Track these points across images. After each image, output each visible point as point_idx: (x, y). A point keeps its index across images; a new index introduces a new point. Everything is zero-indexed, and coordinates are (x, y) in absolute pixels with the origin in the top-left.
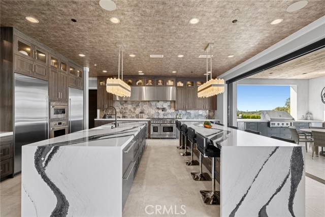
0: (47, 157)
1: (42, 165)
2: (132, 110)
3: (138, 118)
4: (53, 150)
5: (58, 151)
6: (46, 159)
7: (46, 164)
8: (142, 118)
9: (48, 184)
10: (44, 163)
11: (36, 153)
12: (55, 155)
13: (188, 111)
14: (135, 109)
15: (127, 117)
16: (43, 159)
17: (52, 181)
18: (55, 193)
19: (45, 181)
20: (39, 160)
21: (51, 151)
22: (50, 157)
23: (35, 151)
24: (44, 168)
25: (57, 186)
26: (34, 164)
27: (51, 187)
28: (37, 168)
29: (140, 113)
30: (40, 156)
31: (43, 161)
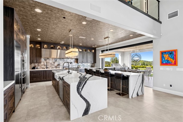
0: (82, 87)
1: (80, 90)
2: (52, 63)
3: (57, 68)
4: (85, 83)
5: (86, 83)
6: (81, 88)
7: (82, 90)
8: (59, 68)
9: (83, 98)
10: (81, 90)
11: (77, 85)
12: (85, 85)
13: (83, 64)
14: (54, 63)
15: (49, 68)
16: (80, 88)
17: (84, 97)
18: (85, 102)
19: (81, 97)
20: (78, 89)
21: (84, 84)
22: (83, 86)
23: (77, 84)
24: (81, 92)
25: (86, 98)
26: (76, 91)
27: (84, 100)
28: (78, 92)
29: (58, 65)
30: (79, 87)
31: (80, 89)
